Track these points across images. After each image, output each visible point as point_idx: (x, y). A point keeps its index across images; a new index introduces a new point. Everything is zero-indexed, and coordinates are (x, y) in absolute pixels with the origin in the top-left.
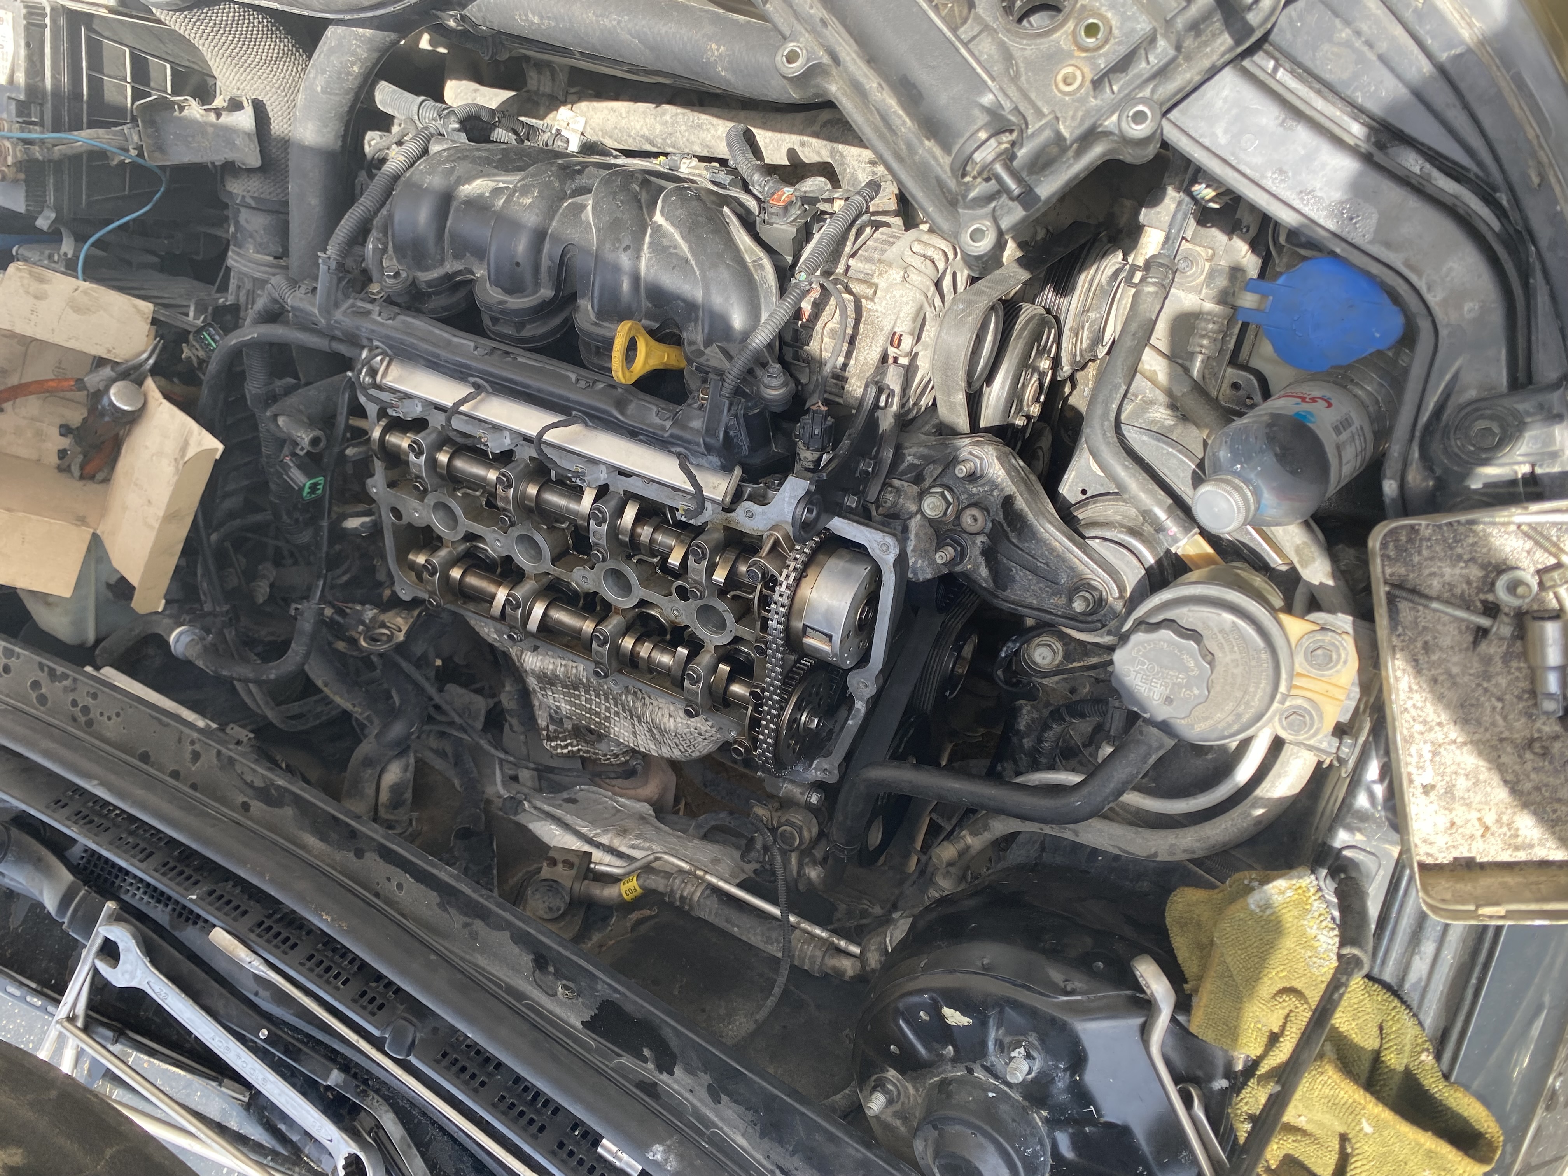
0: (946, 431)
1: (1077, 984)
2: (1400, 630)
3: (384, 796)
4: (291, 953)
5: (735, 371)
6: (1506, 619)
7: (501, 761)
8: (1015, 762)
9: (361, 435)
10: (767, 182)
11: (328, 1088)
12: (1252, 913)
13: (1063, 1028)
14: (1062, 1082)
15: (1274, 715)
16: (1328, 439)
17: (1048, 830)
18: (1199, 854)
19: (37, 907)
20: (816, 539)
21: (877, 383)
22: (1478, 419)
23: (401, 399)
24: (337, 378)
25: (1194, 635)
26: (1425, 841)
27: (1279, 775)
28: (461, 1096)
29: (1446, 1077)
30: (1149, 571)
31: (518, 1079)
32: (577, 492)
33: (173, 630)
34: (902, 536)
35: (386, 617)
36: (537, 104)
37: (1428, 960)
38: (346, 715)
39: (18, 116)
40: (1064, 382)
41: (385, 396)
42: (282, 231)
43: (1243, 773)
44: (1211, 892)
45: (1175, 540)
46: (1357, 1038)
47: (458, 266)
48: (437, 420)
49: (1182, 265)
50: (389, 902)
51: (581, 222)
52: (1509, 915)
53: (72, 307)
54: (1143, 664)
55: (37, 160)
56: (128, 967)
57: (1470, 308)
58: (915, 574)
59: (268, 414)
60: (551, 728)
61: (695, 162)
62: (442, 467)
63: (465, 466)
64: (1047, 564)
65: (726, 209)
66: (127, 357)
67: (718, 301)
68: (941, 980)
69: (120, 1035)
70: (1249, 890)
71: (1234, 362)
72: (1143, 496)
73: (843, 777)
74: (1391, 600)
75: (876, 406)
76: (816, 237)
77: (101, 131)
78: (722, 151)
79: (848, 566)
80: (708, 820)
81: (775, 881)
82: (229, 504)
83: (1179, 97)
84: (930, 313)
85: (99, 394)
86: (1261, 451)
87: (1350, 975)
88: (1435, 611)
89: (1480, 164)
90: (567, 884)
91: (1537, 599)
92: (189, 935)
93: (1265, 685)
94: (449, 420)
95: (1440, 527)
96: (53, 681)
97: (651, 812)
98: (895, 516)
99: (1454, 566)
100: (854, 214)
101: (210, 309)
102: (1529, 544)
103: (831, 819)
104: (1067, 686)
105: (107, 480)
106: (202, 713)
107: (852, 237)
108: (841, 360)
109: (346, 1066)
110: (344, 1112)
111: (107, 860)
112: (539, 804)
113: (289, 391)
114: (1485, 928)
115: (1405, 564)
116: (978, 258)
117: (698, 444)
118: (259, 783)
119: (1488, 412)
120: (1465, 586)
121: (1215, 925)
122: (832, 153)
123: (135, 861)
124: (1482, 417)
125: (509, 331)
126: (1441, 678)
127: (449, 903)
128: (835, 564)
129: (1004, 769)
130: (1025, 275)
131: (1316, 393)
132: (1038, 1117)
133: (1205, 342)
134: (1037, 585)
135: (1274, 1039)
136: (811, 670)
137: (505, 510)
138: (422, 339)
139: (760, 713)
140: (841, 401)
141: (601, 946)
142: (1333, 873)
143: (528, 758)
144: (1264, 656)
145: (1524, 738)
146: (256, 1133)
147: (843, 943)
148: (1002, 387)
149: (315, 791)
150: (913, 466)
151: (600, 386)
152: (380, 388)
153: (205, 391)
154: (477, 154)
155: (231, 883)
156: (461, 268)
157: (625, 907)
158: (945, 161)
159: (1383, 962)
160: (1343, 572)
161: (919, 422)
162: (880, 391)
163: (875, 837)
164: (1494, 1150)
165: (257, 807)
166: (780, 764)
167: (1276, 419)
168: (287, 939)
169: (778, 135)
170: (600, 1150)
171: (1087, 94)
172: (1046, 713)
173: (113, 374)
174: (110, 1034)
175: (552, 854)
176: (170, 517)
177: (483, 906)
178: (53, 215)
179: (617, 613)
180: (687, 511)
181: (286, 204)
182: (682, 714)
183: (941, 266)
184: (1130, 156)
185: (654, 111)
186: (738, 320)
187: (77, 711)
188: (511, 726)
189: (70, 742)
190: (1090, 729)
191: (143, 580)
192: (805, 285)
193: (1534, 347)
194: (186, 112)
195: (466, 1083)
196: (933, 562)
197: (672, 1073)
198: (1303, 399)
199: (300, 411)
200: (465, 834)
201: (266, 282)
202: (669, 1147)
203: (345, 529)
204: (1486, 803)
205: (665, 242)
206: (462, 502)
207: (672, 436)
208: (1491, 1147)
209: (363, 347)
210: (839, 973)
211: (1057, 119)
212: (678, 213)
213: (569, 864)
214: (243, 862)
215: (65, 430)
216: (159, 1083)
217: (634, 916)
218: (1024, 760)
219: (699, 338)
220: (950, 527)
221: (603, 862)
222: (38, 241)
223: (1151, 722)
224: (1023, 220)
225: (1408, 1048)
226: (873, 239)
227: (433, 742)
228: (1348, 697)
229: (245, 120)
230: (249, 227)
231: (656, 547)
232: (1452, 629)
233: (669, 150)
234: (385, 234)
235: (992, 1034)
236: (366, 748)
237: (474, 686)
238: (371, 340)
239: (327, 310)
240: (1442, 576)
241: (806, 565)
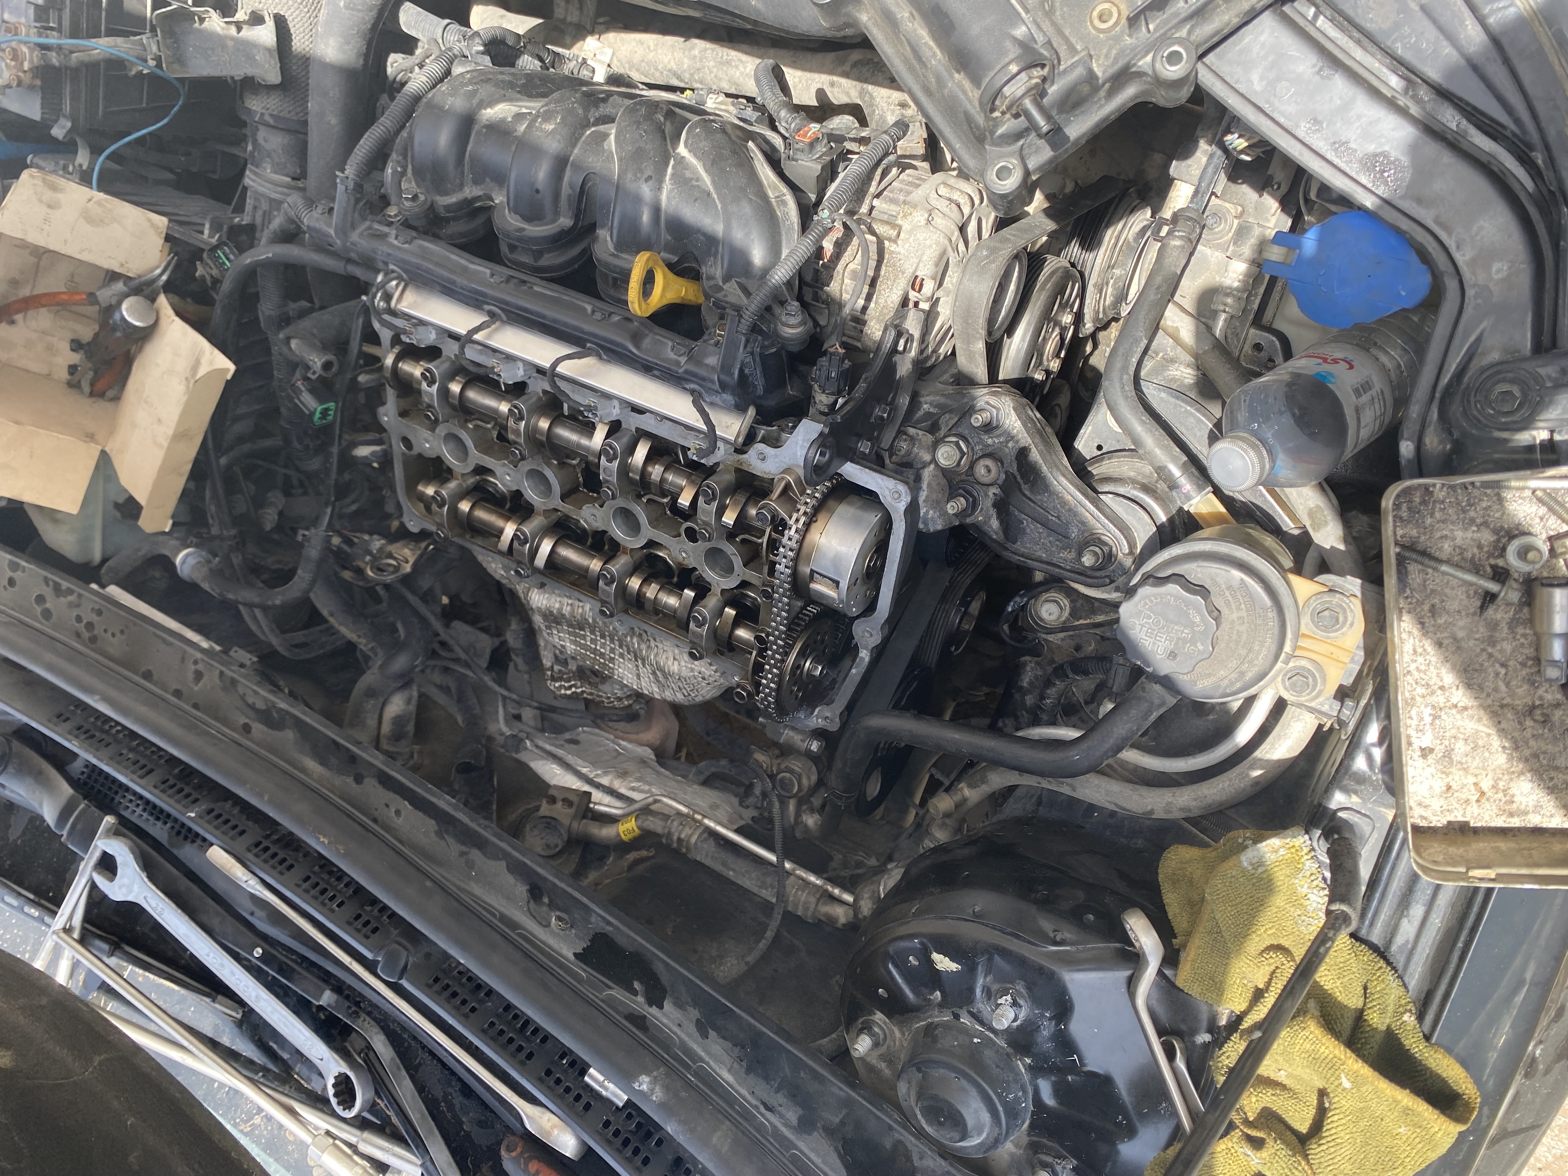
0: (964, 381)
1: (1067, 935)
2: (1408, 592)
3: (386, 728)
4: (288, 874)
5: (753, 307)
6: (1515, 585)
7: (504, 698)
8: (1016, 718)
9: (374, 361)
10: (794, 119)
11: (320, 1008)
12: (1244, 871)
13: (1051, 978)
14: (1047, 1030)
15: (1277, 675)
16: (1348, 402)
17: (1045, 784)
18: (1196, 813)
19: (36, 820)
20: (828, 484)
21: (896, 326)
22: (1498, 382)
23: (415, 325)
24: (353, 303)
25: (1201, 590)
26: (1420, 804)
27: (1279, 737)
28: (451, 1021)
29: (1427, 1038)
30: (1160, 528)
31: (509, 1007)
32: (589, 428)
33: (179, 551)
34: (915, 485)
35: (392, 548)
36: (562, 32)
37: (1416, 923)
38: (351, 647)
39: (36, 21)
40: (1086, 339)
41: (399, 323)
42: (301, 152)
43: (1244, 734)
44: (1206, 851)
45: (1188, 498)
46: (1341, 997)
47: (477, 191)
48: (450, 349)
49: (1210, 222)
50: (388, 828)
51: (604, 151)
52: (1499, 878)
53: (85, 218)
54: (1149, 617)
55: (54, 67)
56: (126, 881)
57: (1499, 269)
58: (926, 525)
59: (281, 336)
60: (557, 668)
61: (722, 98)
62: (453, 396)
63: (478, 397)
64: (1058, 518)
65: (751, 144)
66: (140, 272)
67: (738, 235)
68: (932, 926)
69: (115, 948)
70: (1243, 848)
71: (1257, 322)
72: (1158, 452)
73: (844, 725)
74: (1401, 561)
75: (894, 351)
76: (841, 176)
77: (119, 40)
78: (750, 88)
79: (859, 513)
80: (707, 766)
81: (772, 829)
82: (240, 428)
83: (1216, 39)
84: (953, 259)
85: (112, 308)
86: (1281, 413)
87: (1337, 930)
88: (1444, 573)
89: (1517, 121)
90: (566, 822)
91: (1549, 565)
92: (187, 852)
93: (1270, 643)
94: (462, 348)
95: (1453, 488)
96: (58, 596)
97: (653, 757)
98: (908, 465)
99: (1466, 529)
100: (880, 153)
101: (225, 228)
102: (1543, 510)
103: (829, 768)
104: (1073, 643)
105: (117, 398)
106: (207, 635)
107: (877, 177)
108: (861, 302)
109: (339, 988)
110: (334, 1032)
111: (107, 776)
112: (541, 743)
113: (303, 314)
114: (1476, 889)
115: (1417, 526)
116: (1003, 196)
117: (712, 382)
118: (261, 705)
119: (1510, 375)
120: (1476, 550)
121: (1207, 882)
122: (862, 93)
123: (135, 777)
124: (1504, 380)
125: (526, 259)
126: (1446, 642)
127: (447, 832)
128: (845, 510)
129: (1005, 725)
130: (1051, 226)
131: (1338, 355)
132: (1022, 1065)
133: (1229, 300)
134: (1046, 539)
135: (1258, 995)
136: (817, 617)
137: (516, 443)
138: (438, 264)
139: (764, 657)
140: (859, 345)
141: (597, 884)
142: (1327, 835)
143: (531, 698)
144: (1270, 615)
145: (1526, 705)
146: (248, 1050)
147: (837, 891)
148: (1023, 340)
149: (317, 716)
150: (928, 414)
151: (616, 318)
152: (394, 313)
153: (218, 310)
154: (500, 77)
155: (230, 802)
156: (480, 193)
157: (623, 847)
158: (974, 94)
159: (1371, 924)
160: (1354, 538)
161: (937, 371)
162: (899, 335)
163: (874, 788)
164: (1471, 1112)
165: (258, 728)
166: (782, 709)
167: (1296, 376)
168: (284, 860)
169: (808, 75)
170: (586, 1078)
171: (1122, 32)
172: (1049, 669)
173: (125, 289)
174: (105, 947)
175: (552, 792)
176: (179, 436)
177: (480, 836)
178: (69, 125)
179: (625, 553)
180: (699, 451)
181: (305, 123)
182: (686, 657)
183: (966, 210)
184: (1163, 99)
185: (682, 45)
186: (758, 256)
187: (81, 627)
188: (516, 666)
189: (73, 656)
190: (1093, 687)
191: (150, 499)
192: (828, 223)
193: (1560, 311)
194: (206, 24)
195: (457, 1008)
196: (944, 513)
197: (661, 1007)
198: (1325, 360)
199: (314, 335)
200: (466, 769)
201: (281, 202)
202: (655, 1078)
203: (355, 457)
204: (1484, 768)
205: (688, 174)
206: (473, 433)
207: (686, 372)
208: (1468, 1107)
209: (378, 271)
210: (831, 920)
211: (1091, 57)
212: (701, 145)
213: (568, 802)
214: (242, 782)
215: (76, 345)
216: (153, 996)
217: (632, 856)
218: (1025, 717)
219: (718, 273)
220: (964, 477)
221: (603, 803)
222: (52, 152)
223: (1156, 678)
224: (1050, 161)
225: (1390, 1009)
226: (899, 180)
227: (437, 678)
228: (1352, 660)
229: (266, 34)
230: (268, 146)
231: (667, 487)
232: (1460, 594)
233: (696, 85)
234: (405, 157)
235: (980, 982)
236: (370, 678)
237: (480, 625)
238: (386, 264)
239: (343, 231)
240: (1454, 539)
241: (817, 510)
